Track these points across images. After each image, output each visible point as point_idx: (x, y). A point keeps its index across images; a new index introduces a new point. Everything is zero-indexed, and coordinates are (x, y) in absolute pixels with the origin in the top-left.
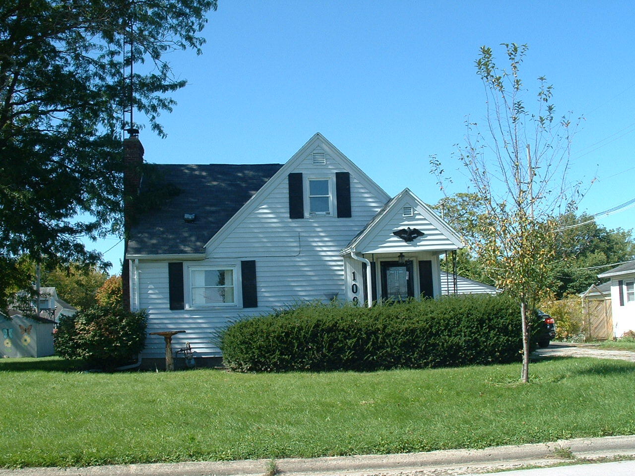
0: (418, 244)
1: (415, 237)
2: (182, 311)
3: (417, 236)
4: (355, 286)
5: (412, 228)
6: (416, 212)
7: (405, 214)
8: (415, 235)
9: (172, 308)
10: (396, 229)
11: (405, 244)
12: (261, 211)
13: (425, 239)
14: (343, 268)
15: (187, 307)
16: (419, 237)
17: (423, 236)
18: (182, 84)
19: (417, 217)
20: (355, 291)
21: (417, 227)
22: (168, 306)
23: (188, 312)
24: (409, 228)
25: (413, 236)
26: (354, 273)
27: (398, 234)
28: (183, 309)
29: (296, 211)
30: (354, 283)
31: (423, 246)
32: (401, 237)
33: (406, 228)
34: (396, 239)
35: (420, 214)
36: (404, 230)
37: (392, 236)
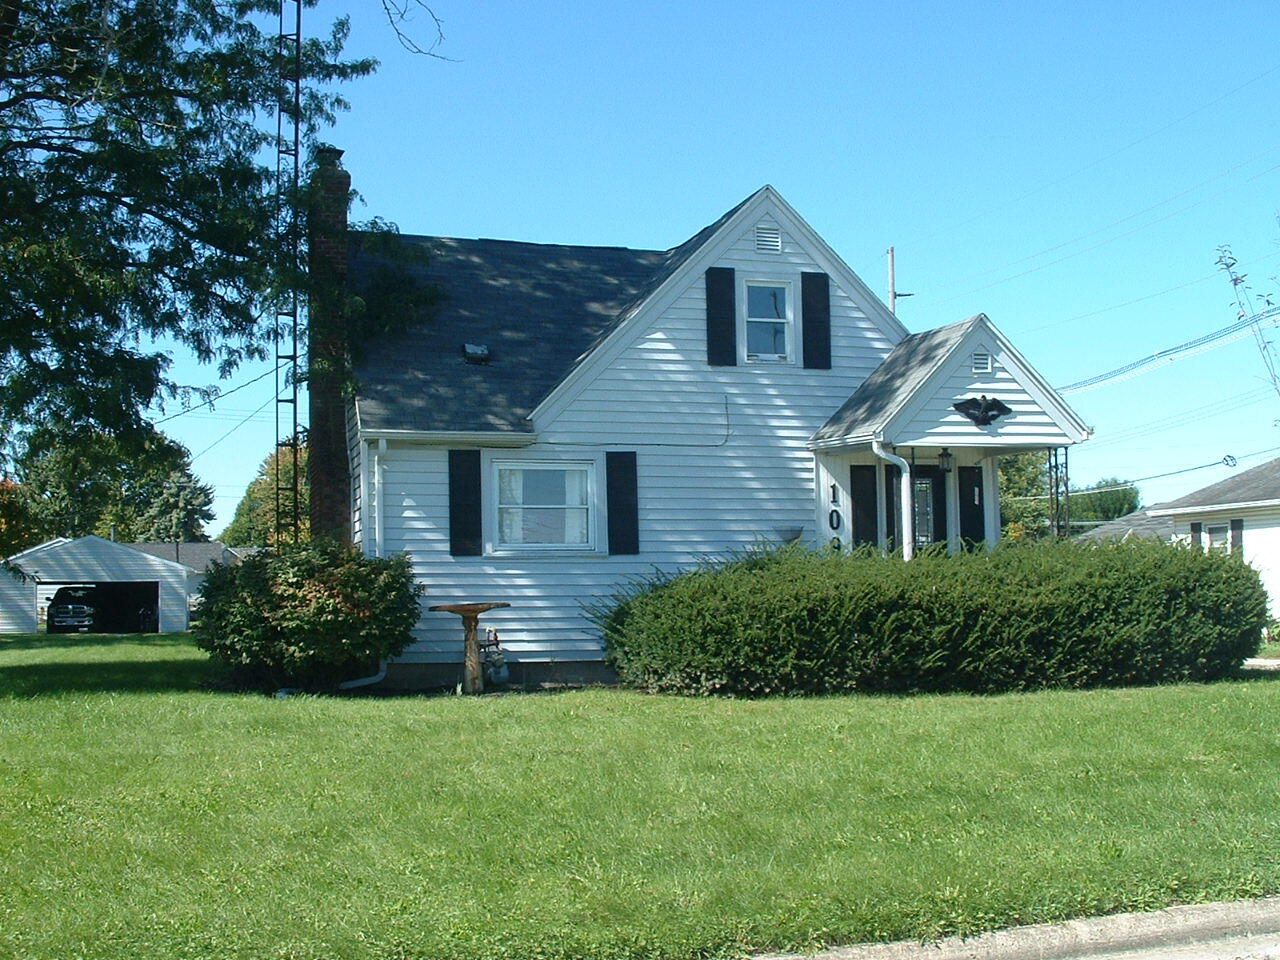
0: (1000, 431)
1: (994, 417)
2: (477, 559)
3: (998, 416)
4: (835, 514)
5: (990, 396)
6: (996, 365)
7: (976, 368)
8: (995, 413)
9: (454, 552)
10: (958, 397)
11: (975, 429)
12: (646, 346)
13: (1013, 420)
15: (488, 549)
16: (1002, 417)
17: (1011, 415)
18: (364, 68)
19: (1000, 375)
20: (835, 526)
21: (999, 397)
22: (446, 547)
23: (493, 560)
24: (983, 397)
25: (990, 413)
26: (833, 487)
27: (964, 407)
28: (481, 555)
29: (721, 351)
30: (834, 508)
31: (1008, 435)
32: (969, 415)
33: (978, 396)
34: (958, 418)
35: (1003, 370)
36: (974, 401)
37: (951, 413)
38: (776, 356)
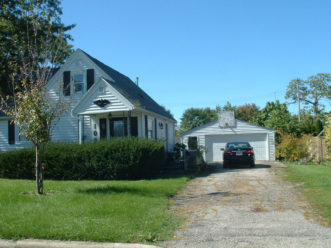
0: (107, 108)
1: (105, 105)
2: (14, 145)
3: (106, 104)
4: (95, 132)
5: (103, 99)
6: (106, 90)
7: (100, 92)
8: (106, 103)
9: (9, 143)
10: (95, 100)
11: (100, 108)
12: (50, 93)
13: (111, 105)
14: (89, 122)
15: (16, 143)
16: (108, 104)
17: (110, 104)
19: (107, 93)
20: (95, 134)
21: (107, 99)
22: (8, 142)
23: (17, 145)
24: (102, 99)
25: (104, 104)
26: (95, 124)
27: (96, 103)
28: (14, 144)
30: (95, 130)
31: (110, 109)
32: (98, 105)
33: (100, 99)
34: (95, 106)
35: (108, 91)
36: (99, 100)
37: (93, 104)
38: (81, 92)
